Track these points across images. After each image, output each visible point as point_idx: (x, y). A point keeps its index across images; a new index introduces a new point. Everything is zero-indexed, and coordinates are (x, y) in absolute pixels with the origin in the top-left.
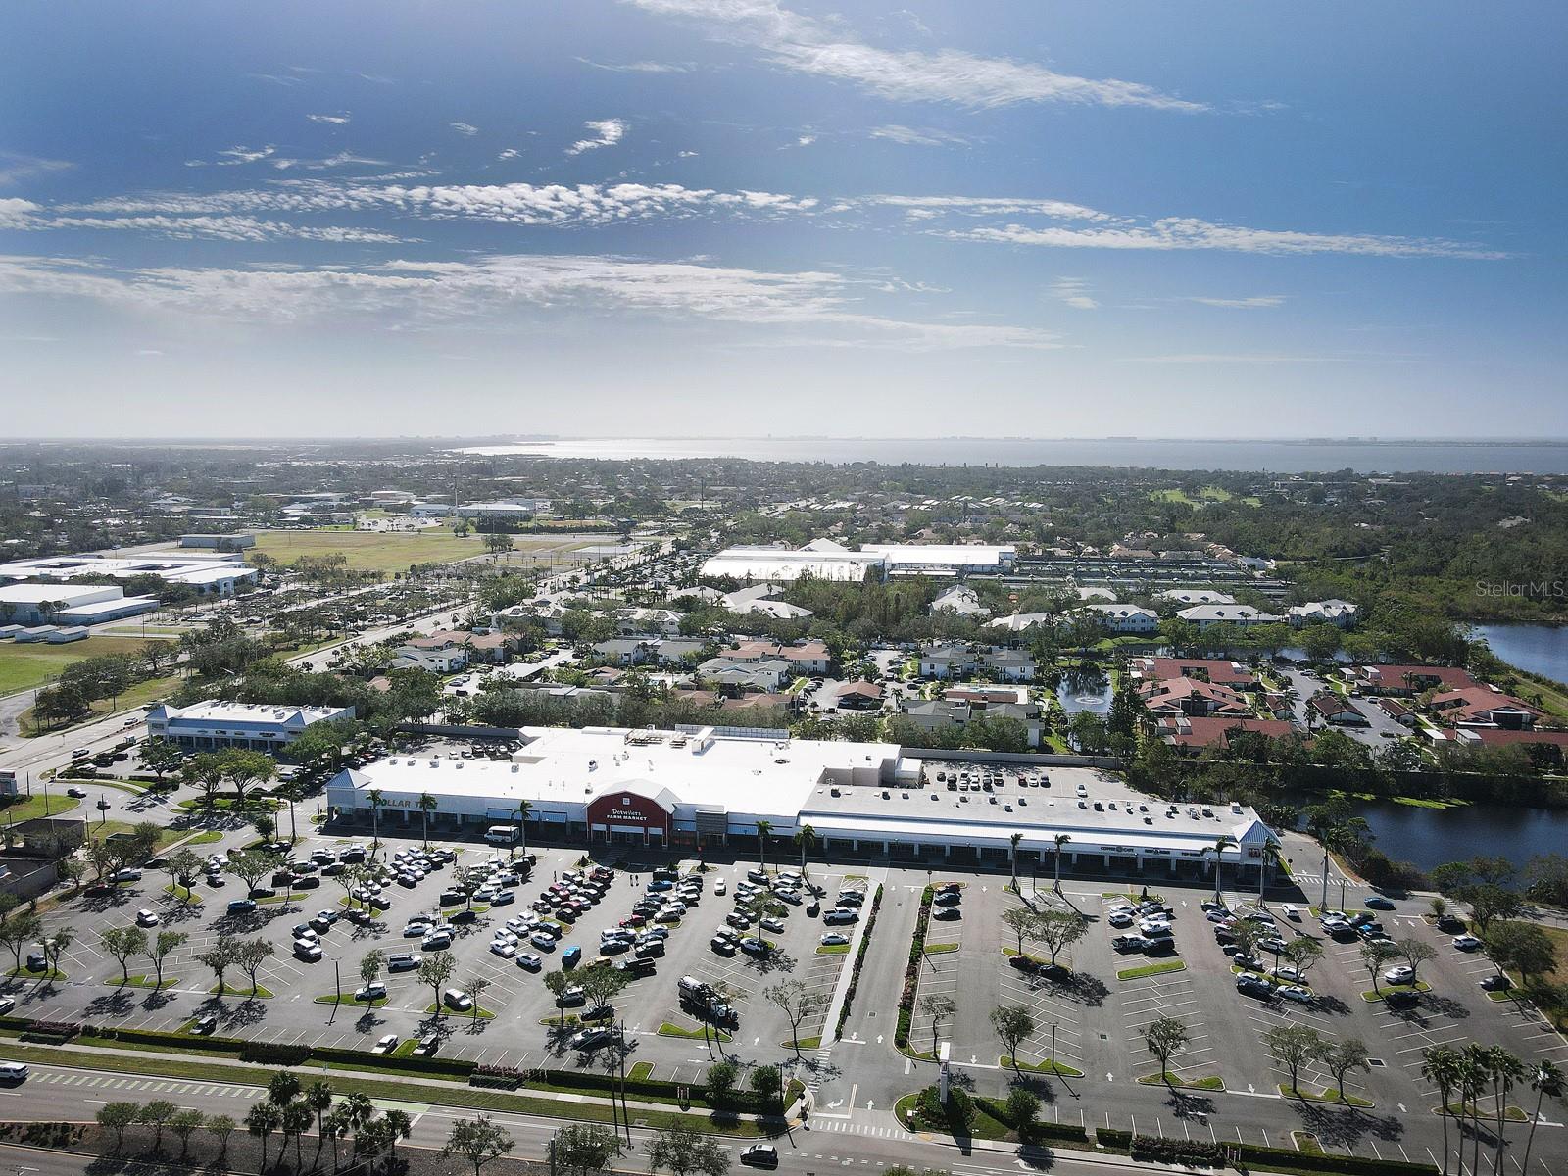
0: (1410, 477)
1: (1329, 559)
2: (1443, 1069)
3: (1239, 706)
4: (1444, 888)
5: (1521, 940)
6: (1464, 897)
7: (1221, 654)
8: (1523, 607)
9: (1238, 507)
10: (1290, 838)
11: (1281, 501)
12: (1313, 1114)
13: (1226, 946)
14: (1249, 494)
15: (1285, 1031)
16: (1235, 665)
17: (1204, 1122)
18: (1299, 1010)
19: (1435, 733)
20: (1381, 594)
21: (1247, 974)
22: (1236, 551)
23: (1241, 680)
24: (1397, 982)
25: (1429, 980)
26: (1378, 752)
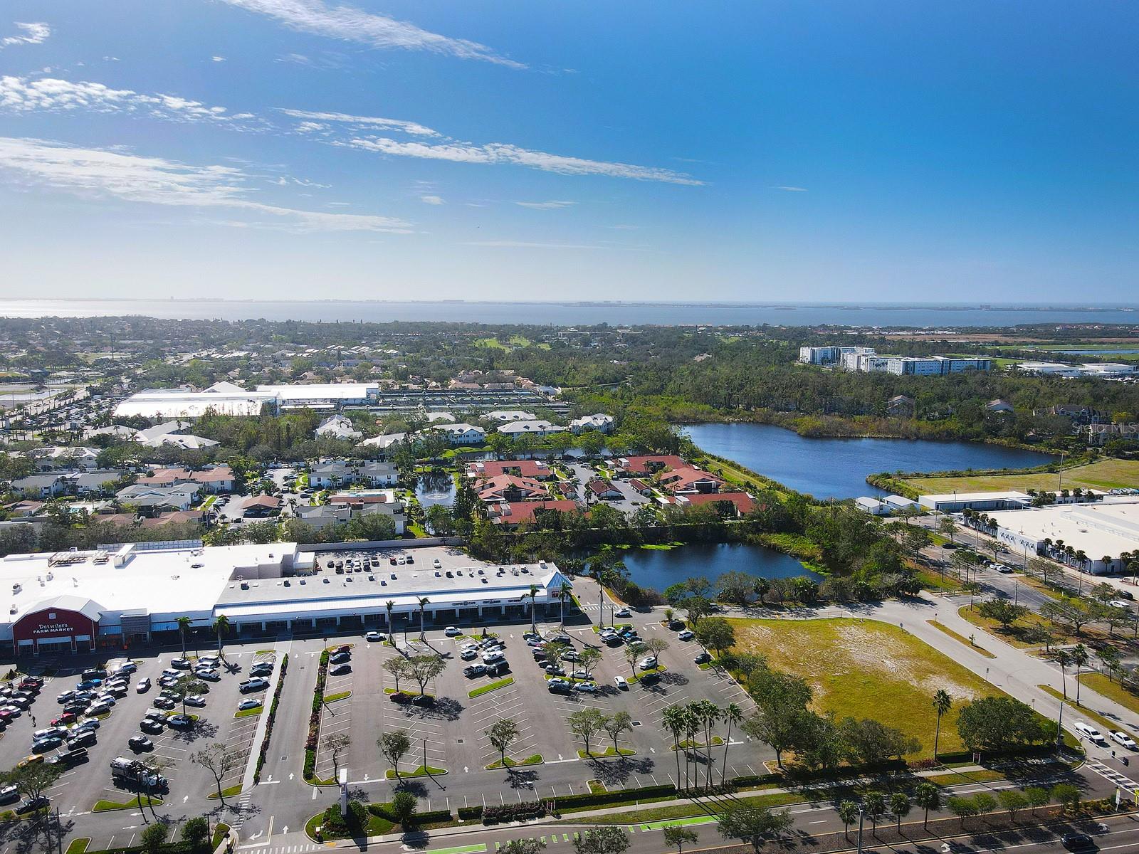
0: (641, 328)
1: (594, 386)
2: (676, 721)
3: (542, 492)
4: (672, 602)
5: (715, 629)
6: (684, 605)
7: (529, 456)
8: (710, 413)
9: (536, 351)
10: (579, 580)
11: (563, 346)
12: (600, 767)
13: (541, 662)
14: (542, 341)
15: (580, 714)
16: (538, 463)
17: (531, 788)
18: (588, 698)
19: (663, 500)
20: (629, 408)
21: (555, 679)
22: (536, 382)
23: (542, 474)
24: (647, 668)
25: (666, 665)
26: (631, 516)
